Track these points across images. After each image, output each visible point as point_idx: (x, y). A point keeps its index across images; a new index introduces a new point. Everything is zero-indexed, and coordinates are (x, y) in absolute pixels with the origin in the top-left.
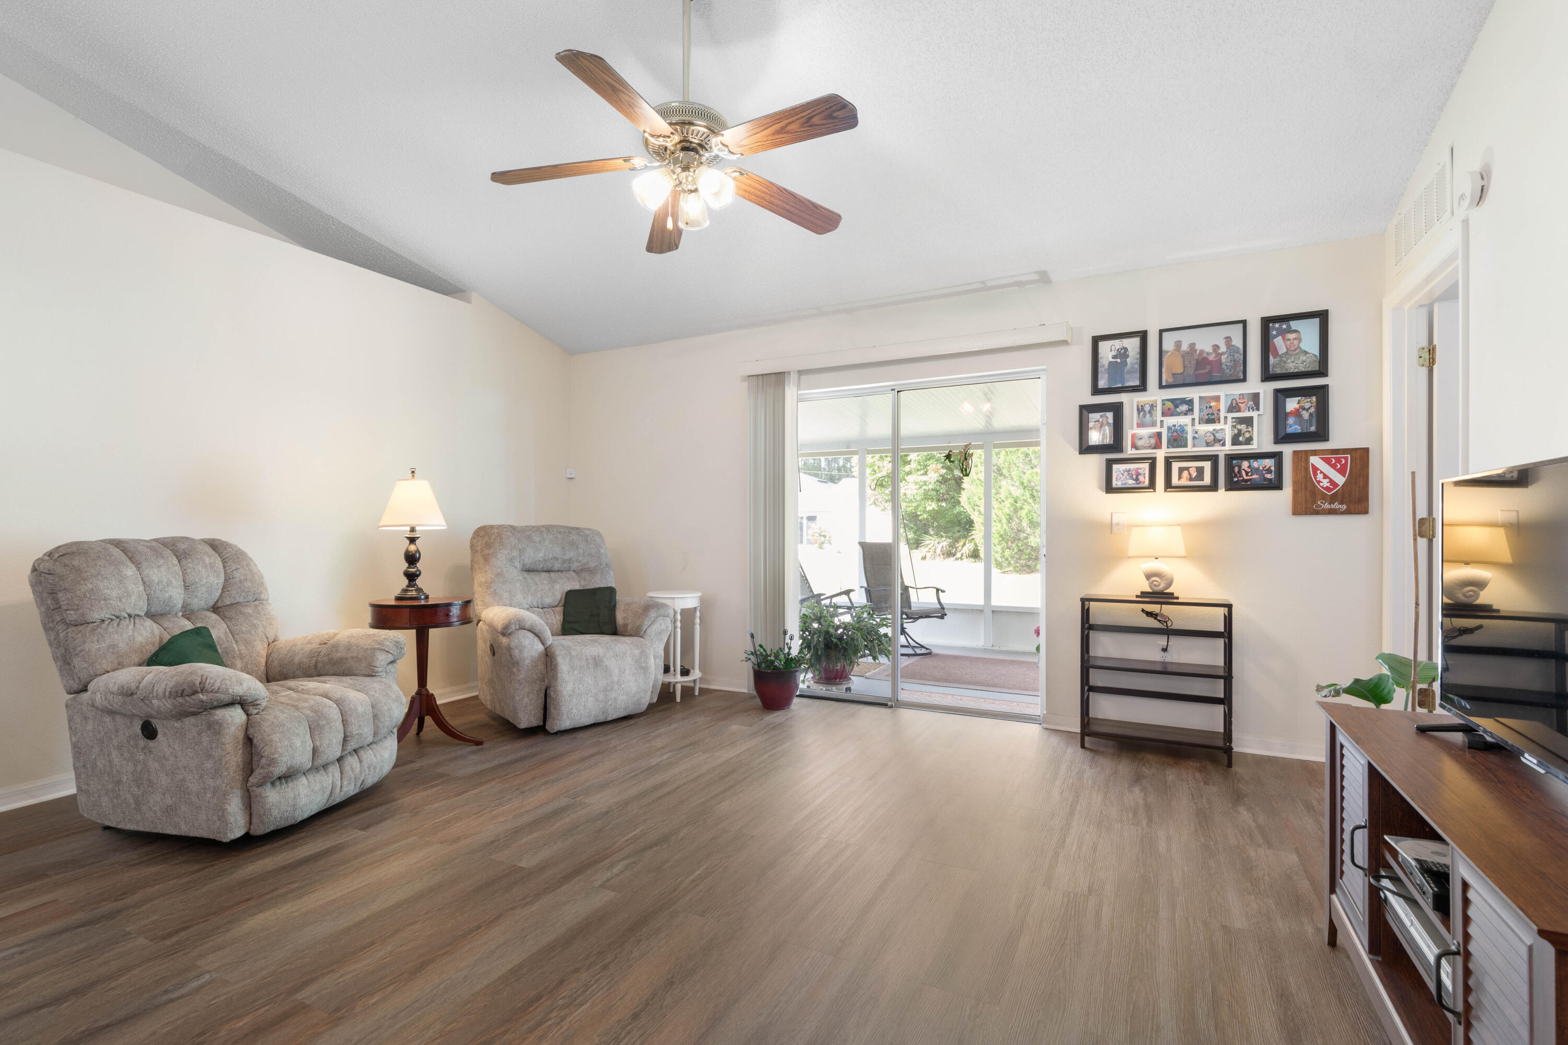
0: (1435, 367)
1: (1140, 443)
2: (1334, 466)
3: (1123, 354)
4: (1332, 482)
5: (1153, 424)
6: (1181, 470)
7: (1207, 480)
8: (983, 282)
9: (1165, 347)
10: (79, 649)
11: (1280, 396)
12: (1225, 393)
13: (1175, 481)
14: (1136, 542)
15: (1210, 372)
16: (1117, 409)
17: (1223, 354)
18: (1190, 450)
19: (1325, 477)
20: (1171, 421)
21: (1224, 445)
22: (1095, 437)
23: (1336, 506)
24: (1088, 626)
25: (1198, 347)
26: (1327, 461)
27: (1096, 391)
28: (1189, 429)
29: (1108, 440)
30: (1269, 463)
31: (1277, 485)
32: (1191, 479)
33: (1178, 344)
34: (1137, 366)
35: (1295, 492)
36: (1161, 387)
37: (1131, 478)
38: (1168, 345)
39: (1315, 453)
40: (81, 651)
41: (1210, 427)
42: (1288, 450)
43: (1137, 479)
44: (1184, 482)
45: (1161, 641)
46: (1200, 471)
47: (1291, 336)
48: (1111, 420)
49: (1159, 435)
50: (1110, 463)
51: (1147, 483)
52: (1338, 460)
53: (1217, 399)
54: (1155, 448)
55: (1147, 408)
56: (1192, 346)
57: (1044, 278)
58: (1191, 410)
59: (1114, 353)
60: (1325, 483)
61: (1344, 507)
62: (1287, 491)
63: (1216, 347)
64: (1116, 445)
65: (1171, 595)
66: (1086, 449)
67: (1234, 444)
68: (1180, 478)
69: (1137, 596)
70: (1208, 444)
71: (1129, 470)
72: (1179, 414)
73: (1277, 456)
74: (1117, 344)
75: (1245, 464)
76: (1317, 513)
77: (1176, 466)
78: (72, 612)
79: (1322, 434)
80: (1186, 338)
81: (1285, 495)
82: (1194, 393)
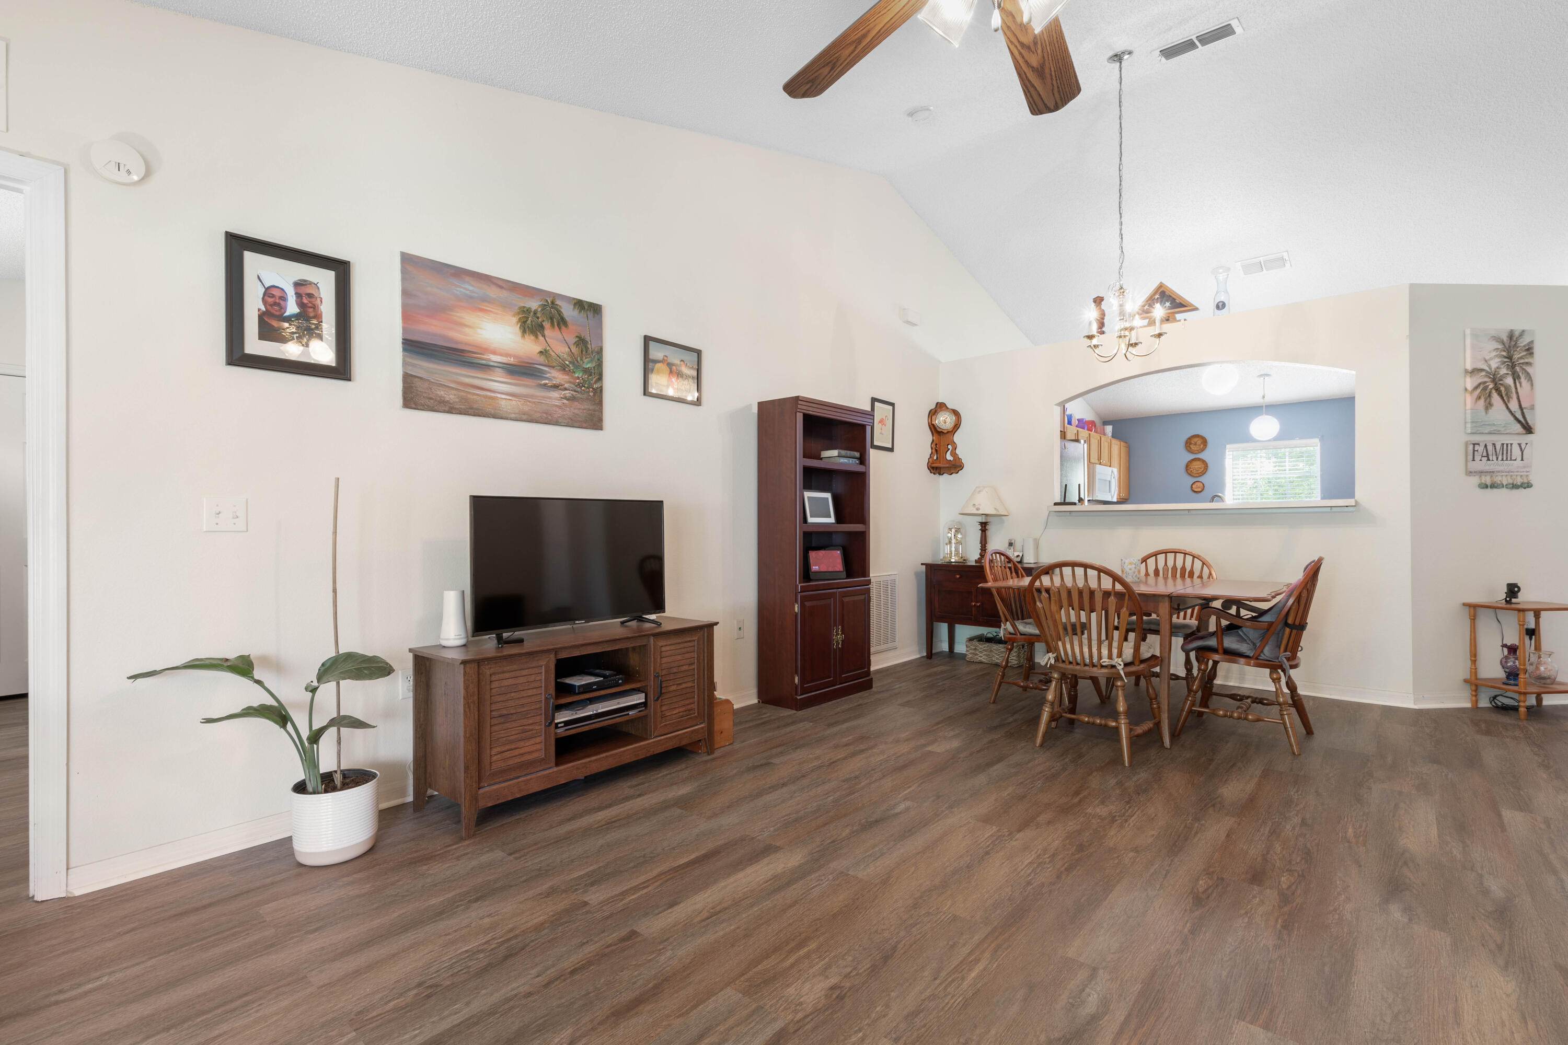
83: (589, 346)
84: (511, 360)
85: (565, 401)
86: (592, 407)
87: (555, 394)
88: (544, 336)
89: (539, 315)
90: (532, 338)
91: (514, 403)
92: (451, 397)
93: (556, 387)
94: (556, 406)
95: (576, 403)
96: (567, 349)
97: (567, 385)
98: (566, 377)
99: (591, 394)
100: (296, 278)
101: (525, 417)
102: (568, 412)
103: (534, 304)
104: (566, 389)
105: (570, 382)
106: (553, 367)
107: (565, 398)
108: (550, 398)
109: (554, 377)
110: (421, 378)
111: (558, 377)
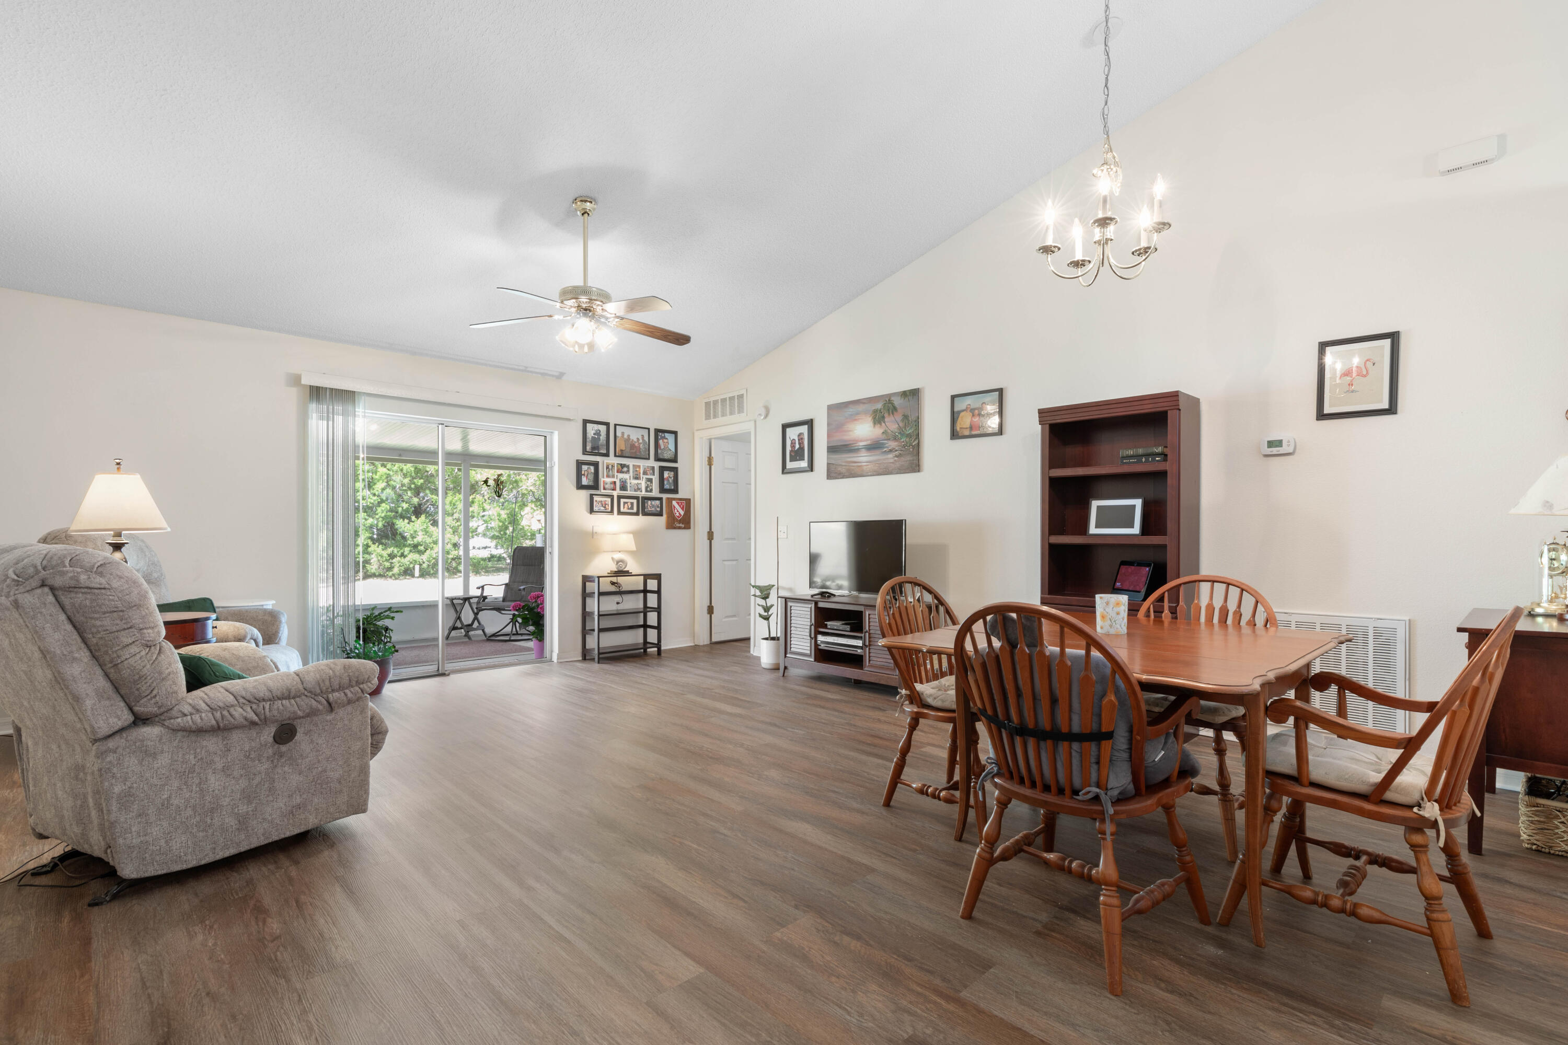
0: (713, 467)
1: (607, 486)
2: (680, 506)
3: (598, 433)
4: (680, 514)
5: (613, 476)
6: (625, 503)
7: (635, 510)
8: (526, 367)
9: (617, 434)
10: (167, 672)
11: (662, 469)
12: (642, 464)
13: (622, 510)
14: (606, 543)
15: (636, 452)
16: (596, 465)
17: (640, 443)
18: (629, 493)
19: (678, 511)
20: (621, 476)
21: (641, 491)
22: (585, 481)
23: (681, 525)
24: (585, 595)
25: (631, 438)
26: (678, 503)
27: (585, 452)
28: (628, 481)
29: (591, 483)
30: (658, 502)
31: (660, 514)
32: (628, 509)
33: (623, 433)
34: (605, 442)
35: (668, 517)
36: (615, 456)
37: (602, 506)
38: (619, 434)
39: (674, 499)
40: (169, 674)
41: (636, 482)
42: (665, 496)
43: (605, 507)
44: (626, 510)
45: (617, 598)
46: (632, 504)
47: (665, 441)
48: (593, 471)
49: (615, 483)
50: (592, 496)
51: (609, 510)
52: (682, 504)
53: (639, 467)
54: (613, 490)
55: (610, 467)
56: (629, 436)
57: (560, 376)
58: (628, 471)
59: (594, 432)
60: (678, 514)
61: (683, 526)
62: (665, 516)
63: (638, 439)
64: (595, 486)
65: (628, 572)
66: (580, 486)
67: (647, 491)
68: (624, 508)
69: (608, 573)
70: (635, 491)
71: (601, 502)
72: (623, 472)
73: (660, 499)
74: (596, 427)
75: (649, 502)
76: (675, 528)
77: (622, 501)
78: (150, 631)
79: (675, 491)
80: (627, 431)
81: (663, 520)
82: (630, 462)
83: (910, 419)
84: (869, 442)
85: (896, 459)
86: (911, 459)
87: (891, 456)
88: (884, 422)
89: (882, 411)
90: (879, 425)
91: (869, 466)
92: (843, 470)
93: (891, 451)
94: (891, 463)
95: (902, 458)
96: (897, 426)
97: (897, 448)
98: (896, 443)
99: (911, 450)
100: (798, 433)
101: (875, 473)
102: (898, 465)
103: (879, 406)
104: (896, 451)
105: (899, 446)
106: (889, 439)
107: (896, 456)
108: (887, 459)
109: (890, 445)
110: (833, 464)
111: (892, 444)
